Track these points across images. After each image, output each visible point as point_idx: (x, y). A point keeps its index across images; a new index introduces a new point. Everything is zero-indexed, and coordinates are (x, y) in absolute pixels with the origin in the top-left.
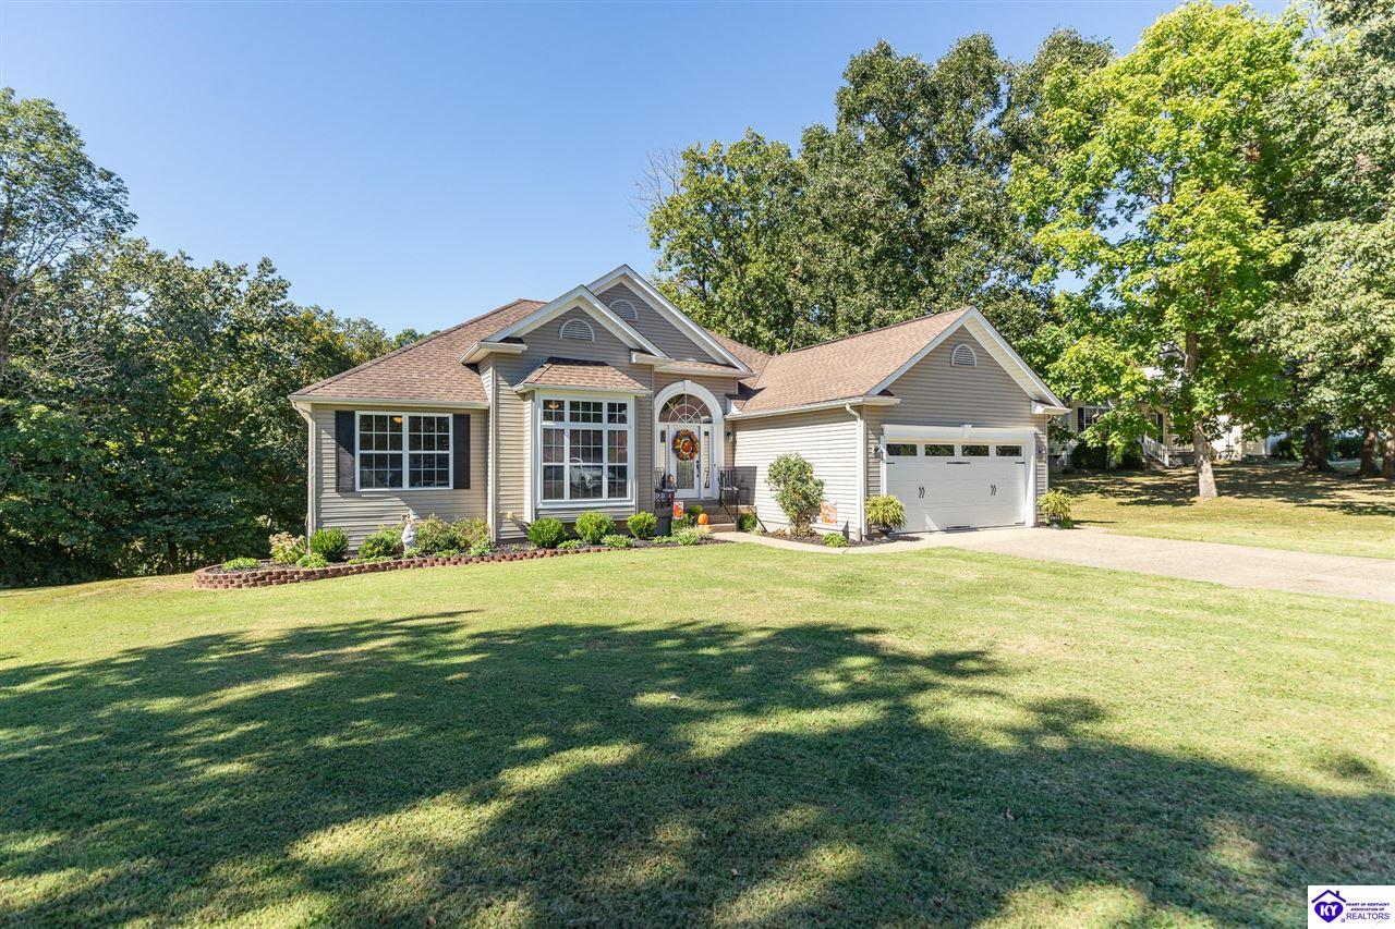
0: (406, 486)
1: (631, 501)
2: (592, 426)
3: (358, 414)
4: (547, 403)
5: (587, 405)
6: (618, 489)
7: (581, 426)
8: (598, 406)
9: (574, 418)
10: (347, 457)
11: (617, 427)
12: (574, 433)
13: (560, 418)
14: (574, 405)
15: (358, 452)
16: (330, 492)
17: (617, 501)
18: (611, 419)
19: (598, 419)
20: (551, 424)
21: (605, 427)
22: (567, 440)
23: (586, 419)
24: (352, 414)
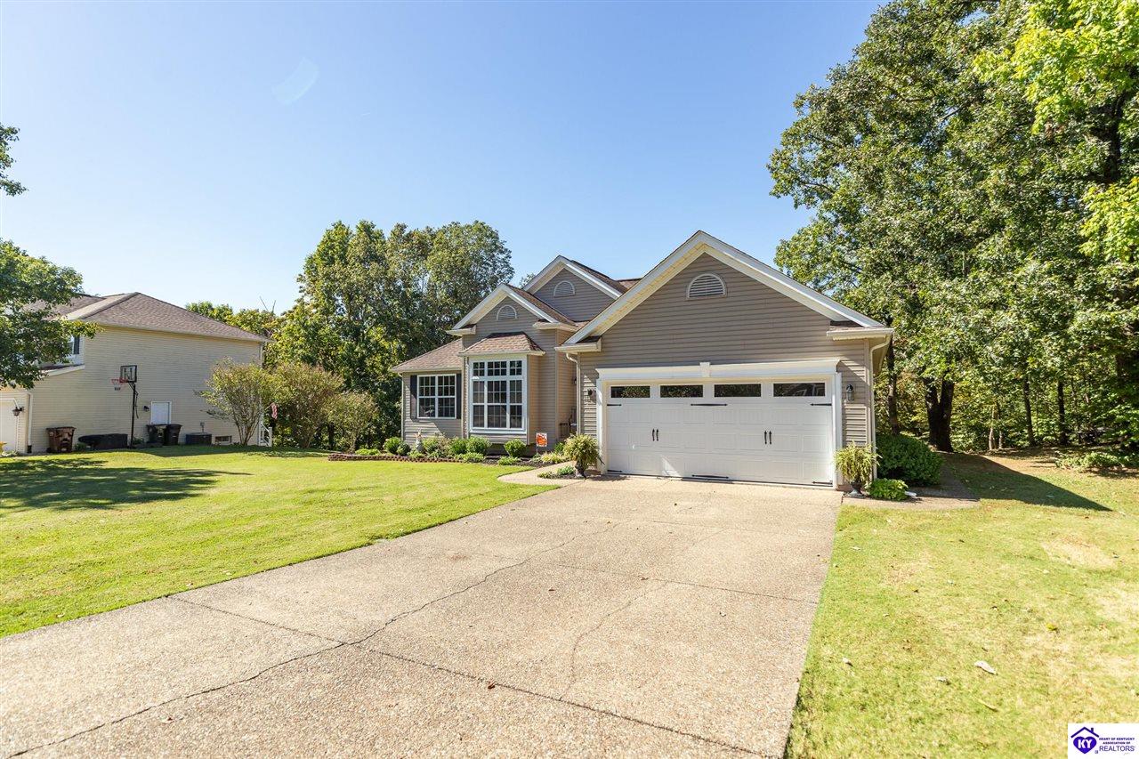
0: (437, 417)
1: (524, 431)
2: (500, 378)
3: (418, 376)
4: (476, 364)
5: (497, 364)
6: (516, 421)
7: (494, 378)
8: (504, 364)
9: (490, 373)
10: (414, 399)
11: (516, 378)
12: (490, 383)
13: (482, 374)
14: (490, 365)
15: (418, 397)
16: (408, 419)
17: (516, 430)
18: (512, 373)
19: (504, 373)
20: (477, 378)
21: (508, 378)
22: (486, 388)
23: (497, 373)
24: (416, 377)
